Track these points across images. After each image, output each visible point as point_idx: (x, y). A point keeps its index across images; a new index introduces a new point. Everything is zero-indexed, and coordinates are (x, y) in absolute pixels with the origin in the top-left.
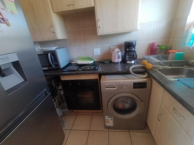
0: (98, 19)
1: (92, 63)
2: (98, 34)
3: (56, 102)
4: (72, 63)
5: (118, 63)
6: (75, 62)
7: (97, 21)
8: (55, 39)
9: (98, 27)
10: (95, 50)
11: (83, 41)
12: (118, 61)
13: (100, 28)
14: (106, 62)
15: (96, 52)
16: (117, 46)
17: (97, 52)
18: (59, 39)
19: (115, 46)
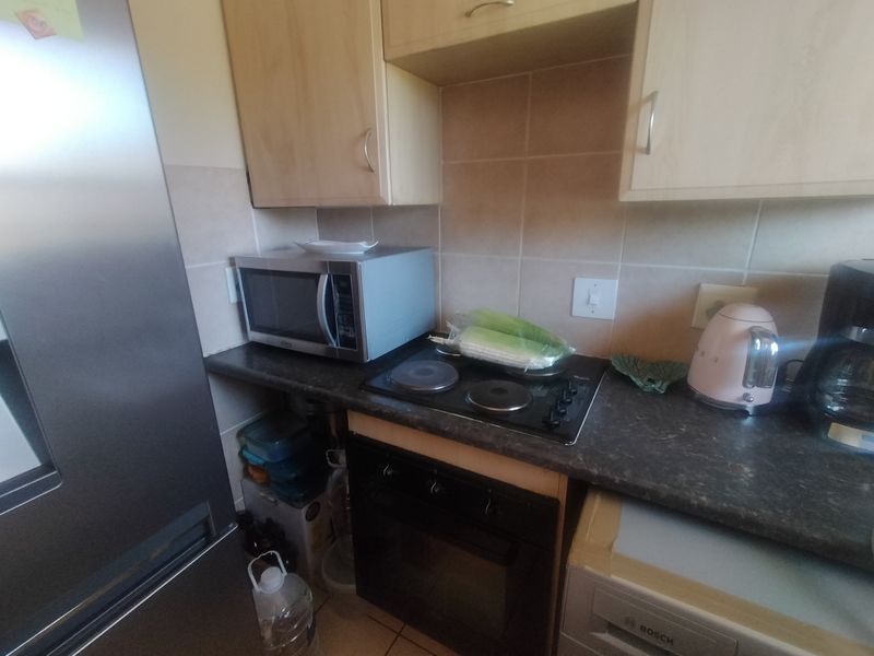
0: (646, 92)
1: (547, 370)
2: (626, 197)
3: (317, 519)
4: (436, 339)
5: (743, 413)
6: (448, 341)
7: (638, 108)
8: (370, 203)
9: (635, 149)
10: (583, 286)
11: (522, 226)
12: (746, 397)
13: (647, 150)
14: (639, 383)
15: (588, 302)
16: (752, 282)
17: (595, 299)
18: (390, 203)
19: (734, 280)
